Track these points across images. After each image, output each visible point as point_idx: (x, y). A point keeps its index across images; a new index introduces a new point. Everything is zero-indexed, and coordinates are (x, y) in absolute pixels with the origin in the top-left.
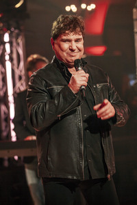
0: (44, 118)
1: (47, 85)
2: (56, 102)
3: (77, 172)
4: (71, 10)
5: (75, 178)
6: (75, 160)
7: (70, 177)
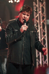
0: (10, 40)
1: (13, 29)
2: (15, 35)
3: (20, 61)
4: (11, 2)
5: (19, 63)
6: (20, 57)
7: (18, 63)
